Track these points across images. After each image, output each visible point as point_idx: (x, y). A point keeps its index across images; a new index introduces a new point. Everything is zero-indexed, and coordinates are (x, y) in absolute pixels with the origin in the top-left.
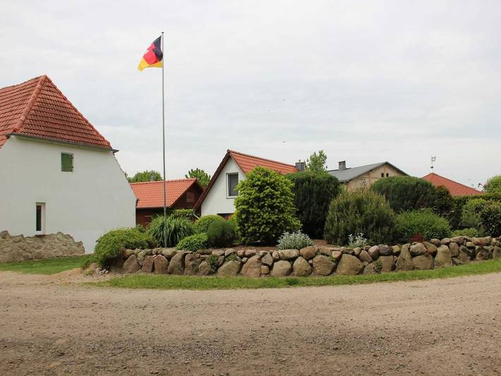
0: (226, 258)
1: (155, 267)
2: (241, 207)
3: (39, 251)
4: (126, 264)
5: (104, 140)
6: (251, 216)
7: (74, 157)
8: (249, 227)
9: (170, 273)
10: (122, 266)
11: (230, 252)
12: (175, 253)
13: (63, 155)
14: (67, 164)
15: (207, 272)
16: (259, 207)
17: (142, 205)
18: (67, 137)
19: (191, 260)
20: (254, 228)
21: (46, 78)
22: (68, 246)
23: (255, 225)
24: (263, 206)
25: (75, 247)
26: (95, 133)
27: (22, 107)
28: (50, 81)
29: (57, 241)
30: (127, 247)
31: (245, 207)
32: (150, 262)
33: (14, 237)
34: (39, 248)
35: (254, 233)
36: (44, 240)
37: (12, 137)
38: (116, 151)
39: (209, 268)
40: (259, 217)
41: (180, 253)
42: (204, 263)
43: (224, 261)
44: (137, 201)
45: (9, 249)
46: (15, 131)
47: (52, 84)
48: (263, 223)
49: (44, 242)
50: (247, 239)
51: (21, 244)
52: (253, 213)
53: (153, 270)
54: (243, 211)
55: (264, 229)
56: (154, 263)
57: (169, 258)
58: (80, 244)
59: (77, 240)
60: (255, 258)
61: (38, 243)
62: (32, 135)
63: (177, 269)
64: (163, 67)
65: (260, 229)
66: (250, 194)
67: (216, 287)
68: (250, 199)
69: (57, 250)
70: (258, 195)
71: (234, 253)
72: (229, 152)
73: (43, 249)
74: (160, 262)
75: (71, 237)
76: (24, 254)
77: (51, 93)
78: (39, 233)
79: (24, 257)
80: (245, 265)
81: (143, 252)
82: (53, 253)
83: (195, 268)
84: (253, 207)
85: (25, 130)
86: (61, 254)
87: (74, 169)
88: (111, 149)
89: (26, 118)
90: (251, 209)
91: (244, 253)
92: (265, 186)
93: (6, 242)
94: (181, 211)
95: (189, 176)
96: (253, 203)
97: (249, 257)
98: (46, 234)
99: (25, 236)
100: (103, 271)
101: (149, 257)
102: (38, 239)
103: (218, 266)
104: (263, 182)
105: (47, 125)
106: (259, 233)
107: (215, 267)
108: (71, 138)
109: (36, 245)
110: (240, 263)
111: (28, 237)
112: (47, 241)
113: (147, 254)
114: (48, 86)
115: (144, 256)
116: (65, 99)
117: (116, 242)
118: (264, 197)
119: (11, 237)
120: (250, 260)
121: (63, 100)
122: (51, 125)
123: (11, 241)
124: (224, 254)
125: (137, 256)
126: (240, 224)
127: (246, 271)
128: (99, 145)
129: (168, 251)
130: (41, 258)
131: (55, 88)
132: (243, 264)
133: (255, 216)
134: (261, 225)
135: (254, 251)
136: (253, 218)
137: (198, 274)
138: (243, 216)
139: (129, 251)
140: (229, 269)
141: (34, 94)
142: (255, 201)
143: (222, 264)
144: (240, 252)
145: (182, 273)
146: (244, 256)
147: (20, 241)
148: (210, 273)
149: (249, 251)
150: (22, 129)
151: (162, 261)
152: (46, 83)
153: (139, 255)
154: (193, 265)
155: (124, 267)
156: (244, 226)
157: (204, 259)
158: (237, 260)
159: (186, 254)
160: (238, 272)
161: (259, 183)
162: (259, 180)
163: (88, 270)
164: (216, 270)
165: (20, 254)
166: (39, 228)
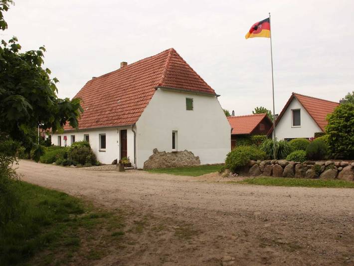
0: (326, 167)
1: (273, 172)
2: (332, 132)
3: (174, 162)
4: (251, 170)
5: (211, 89)
6: (341, 138)
7: (194, 100)
8: (339, 146)
9: (284, 177)
10: (248, 171)
11: (329, 163)
12: (287, 164)
13: (187, 99)
14: (189, 105)
15: (313, 176)
16: (346, 132)
17: (236, 132)
18: (189, 87)
19: (300, 168)
20: (343, 147)
21: (173, 49)
22: (191, 159)
23: (343, 145)
24: (350, 131)
25: (194, 160)
26: (205, 84)
27: (160, 69)
28: (175, 52)
29: (184, 155)
30: (251, 159)
31: (336, 132)
32: (269, 169)
33: (161, 152)
34: (174, 160)
35: (342, 150)
36: (177, 155)
37: (159, 89)
38: (219, 96)
39: (314, 174)
40: (347, 139)
41: (291, 163)
42: (309, 170)
43: (325, 169)
44: (232, 129)
45: (158, 160)
46: (160, 85)
47: (177, 53)
48: (350, 144)
49: (177, 156)
50: (336, 155)
51: (164, 157)
52: (342, 137)
53: (271, 175)
54: (333, 135)
55: (350, 148)
56: (272, 170)
57: (284, 166)
58: (197, 158)
59: (196, 156)
60: (348, 168)
61: (174, 157)
62: (170, 87)
63: (290, 174)
64: (271, 37)
65: (347, 148)
66: (340, 123)
67: (325, 186)
68: (339, 126)
69: (184, 162)
70: (346, 123)
71: (332, 164)
72: (293, 94)
73: (176, 161)
74: (277, 169)
75: (193, 154)
76: (166, 164)
77: (177, 60)
78: (174, 150)
79: (166, 166)
80: (340, 173)
81: (263, 162)
82: (182, 163)
83: (303, 173)
84: (341, 132)
85: (166, 84)
86: (186, 164)
87: (194, 108)
88: (215, 94)
89: (165, 77)
90: (340, 134)
91: (340, 164)
92: (350, 117)
93: (156, 156)
94: (258, 136)
95: (255, 112)
96: (341, 129)
97: (344, 166)
98: (178, 151)
99: (166, 152)
100: (235, 175)
101: (268, 165)
102: (174, 154)
103: (321, 173)
104: (350, 114)
105: (177, 80)
106: (346, 150)
107: (318, 173)
108: (192, 88)
109: (172, 158)
110: (337, 171)
111: (168, 153)
112: (179, 155)
113: (267, 164)
114: (175, 55)
115: (265, 165)
116: (185, 62)
117: (243, 155)
118: (350, 125)
119: (159, 153)
120: (345, 168)
121: (184, 64)
122: (179, 80)
123: (159, 155)
124: (324, 164)
125: (259, 165)
126: (331, 144)
127: (342, 177)
128: (208, 92)
129: (282, 162)
130: (175, 167)
131: (179, 55)
132: (339, 171)
133: (344, 138)
134: (348, 145)
135: (347, 162)
136: (342, 140)
137: (306, 177)
138: (334, 139)
139: (253, 161)
140: (329, 175)
141: (167, 60)
142: (344, 128)
143: (323, 171)
144: (337, 163)
145: (293, 176)
146: (340, 166)
147: (163, 155)
148: (315, 177)
149: (343, 163)
150: (164, 84)
151: (279, 168)
152: (173, 53)
153: (261, 164)
154: (302, 171)
155: (250, 172)
156: (334, 146)
157: (310, 168)
158: (334, 168)
159: (296, 164)
160: (336, 177)
161: (346, 115)
162: (346, 113)
163: (224, 174)
164: (319, 175)
165: (164, 164)
166: (174, 147)
